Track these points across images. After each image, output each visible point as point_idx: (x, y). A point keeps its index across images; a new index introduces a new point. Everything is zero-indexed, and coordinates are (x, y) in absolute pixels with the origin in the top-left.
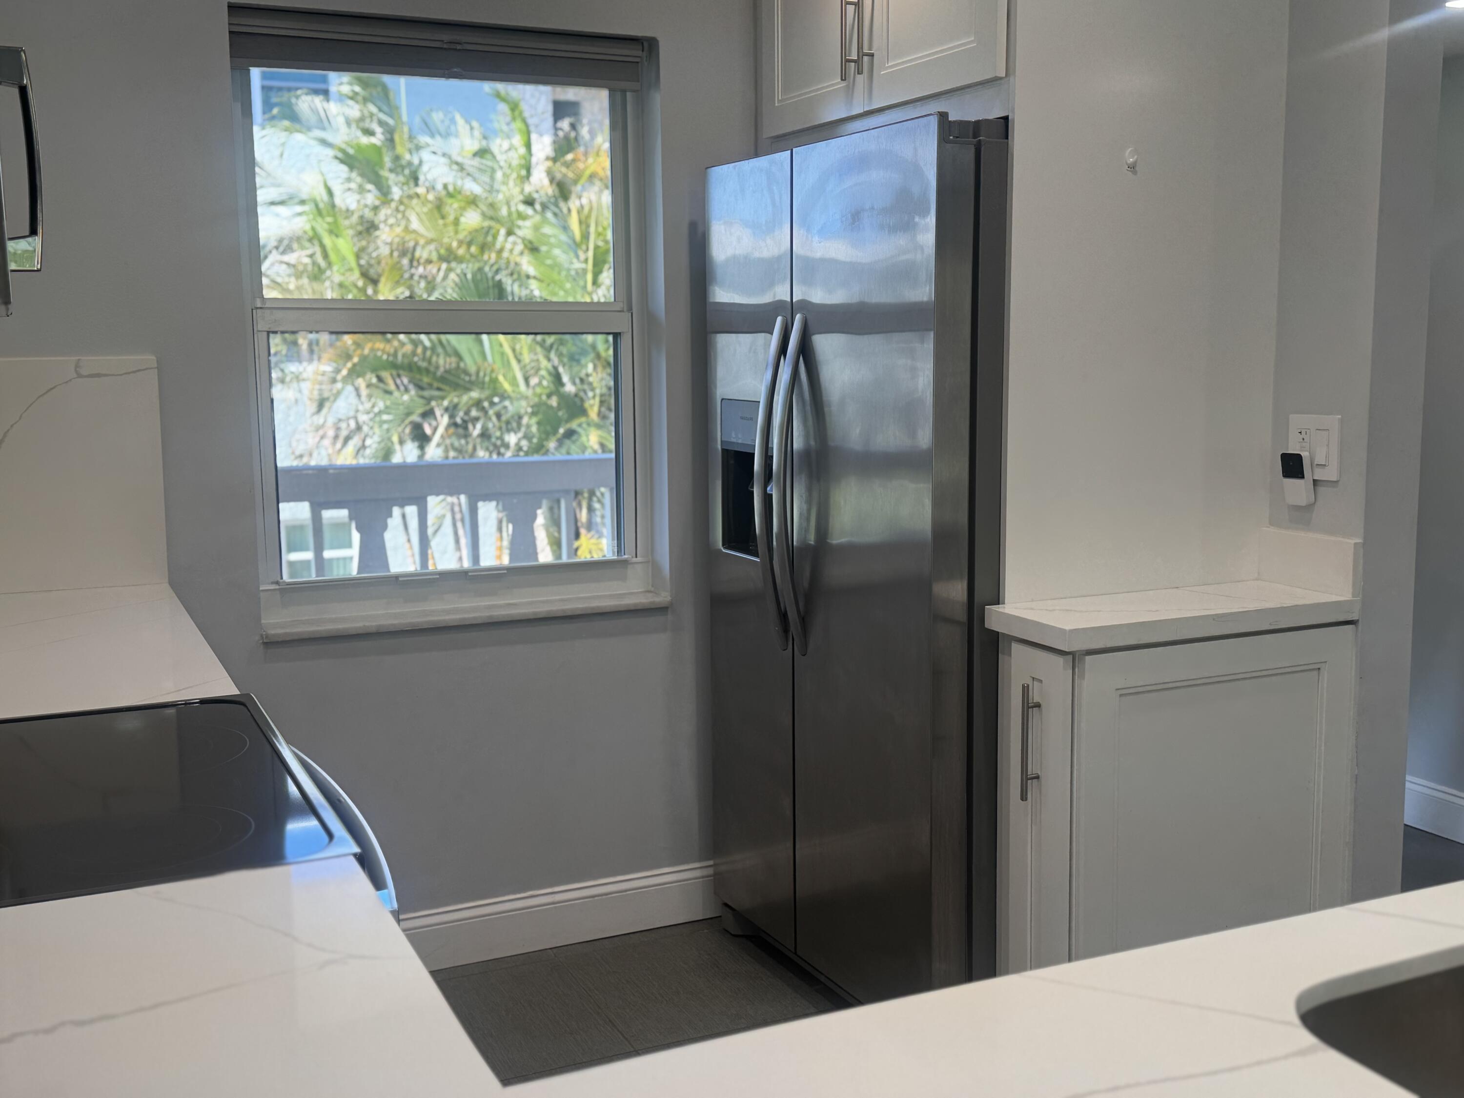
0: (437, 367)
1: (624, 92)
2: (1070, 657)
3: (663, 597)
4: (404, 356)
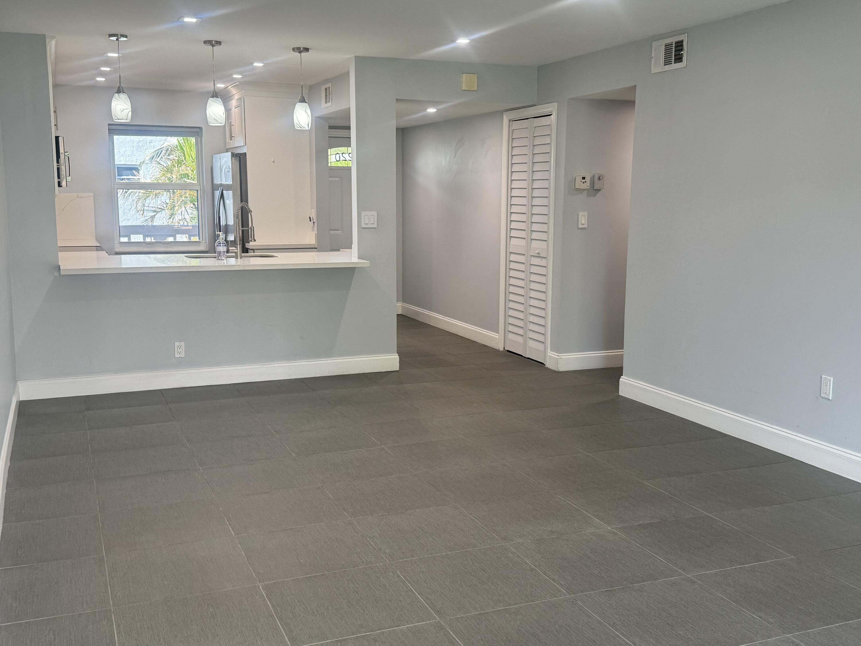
1: (198, 139)
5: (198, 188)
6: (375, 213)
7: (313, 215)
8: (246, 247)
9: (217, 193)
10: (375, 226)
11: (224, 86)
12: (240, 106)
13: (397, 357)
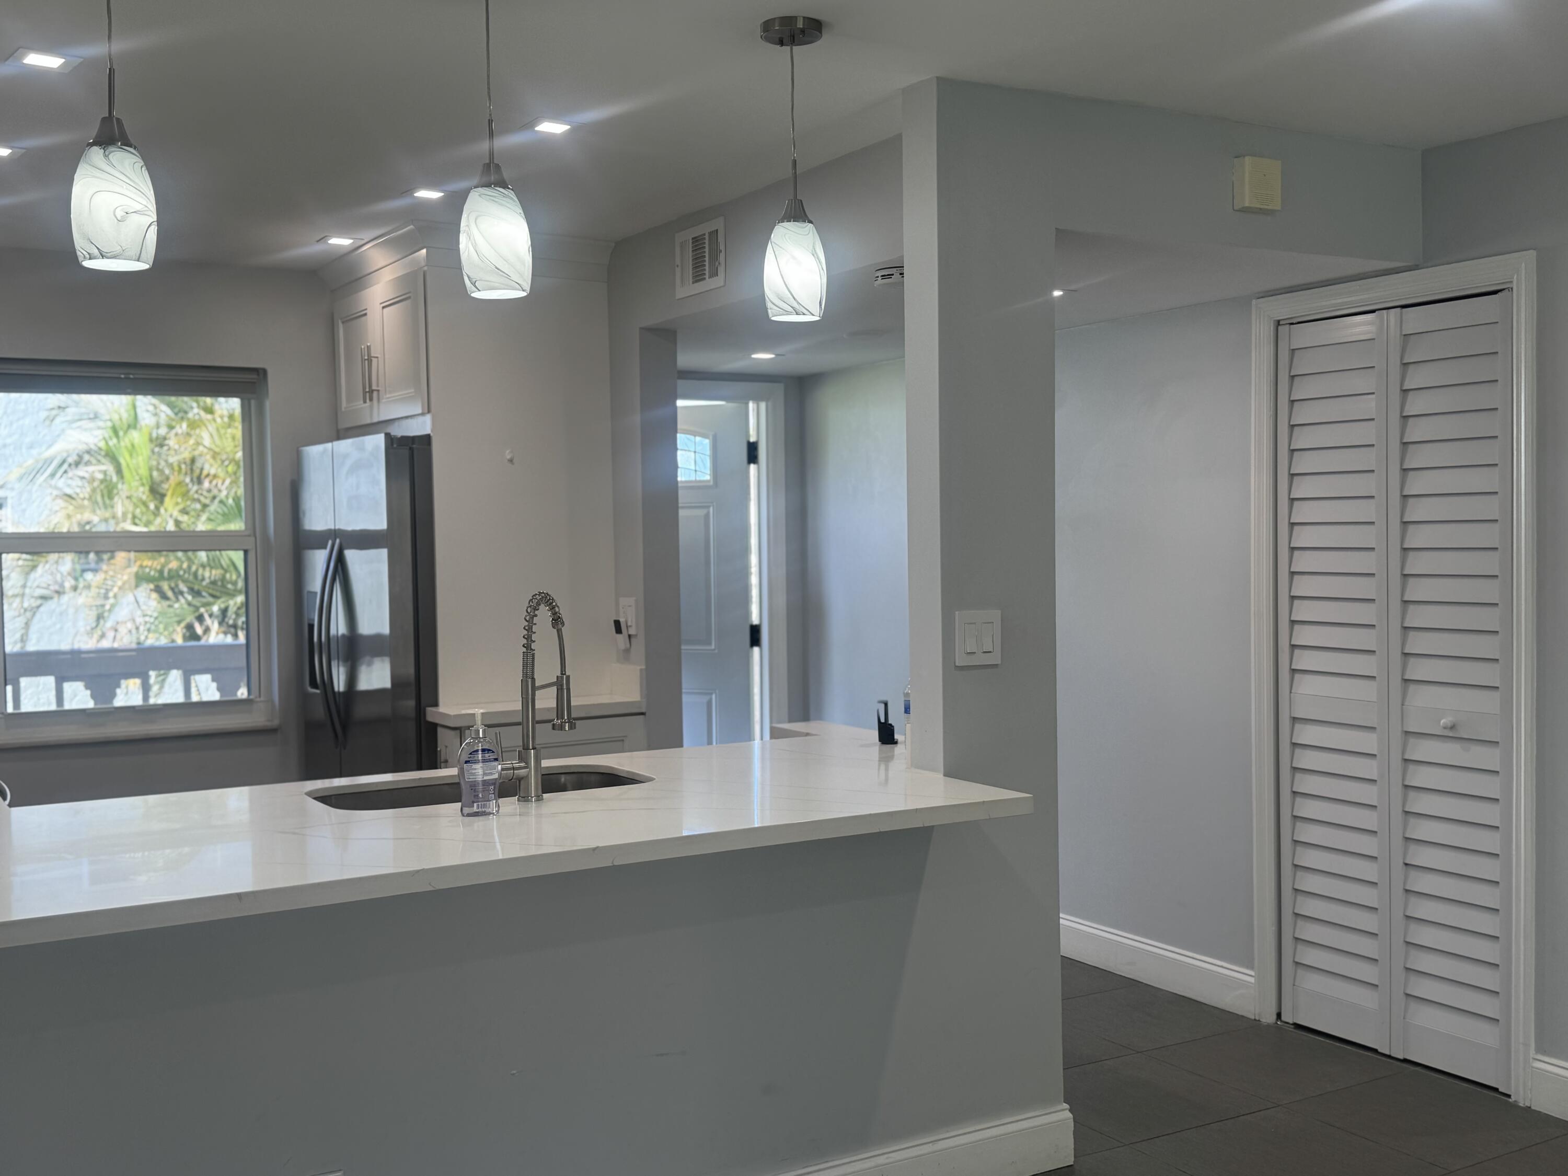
0: (203, 579)
1: (249, 400)
2: (458, 732)
3: (276, 722)
4: (170, 571)
5: (249, 544)
6: (995, 615)
7: (630, 615)
8: (430, 718)
9: (318, 560)
10: (995, 659)
11: (350, 241)
12: (409, 298)
13: (1063, 1115)
